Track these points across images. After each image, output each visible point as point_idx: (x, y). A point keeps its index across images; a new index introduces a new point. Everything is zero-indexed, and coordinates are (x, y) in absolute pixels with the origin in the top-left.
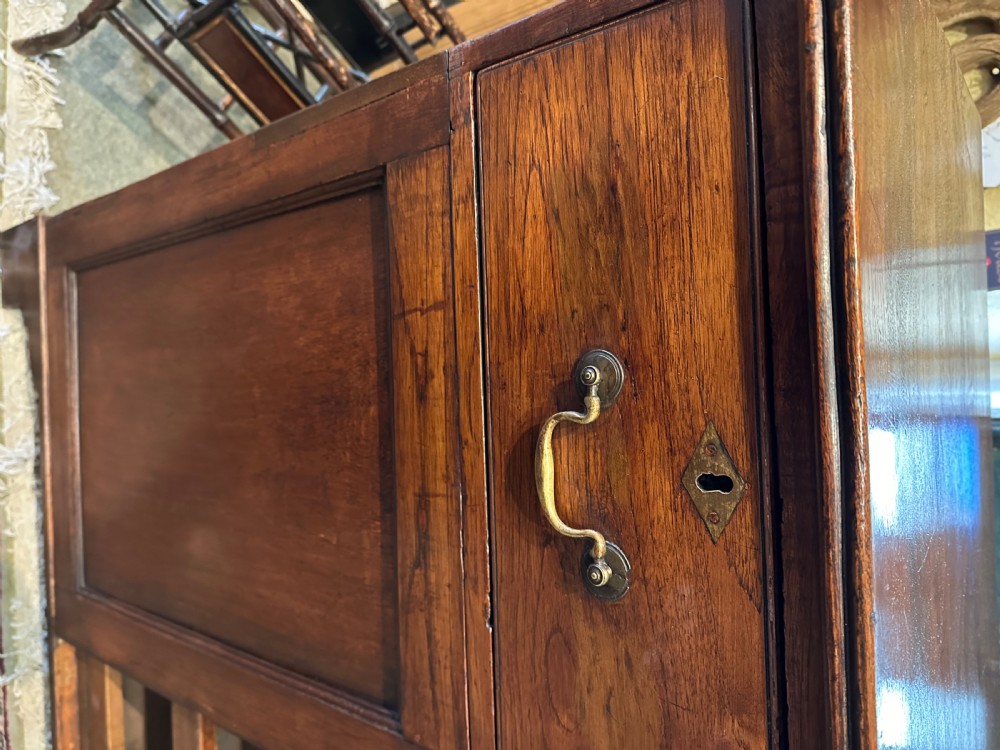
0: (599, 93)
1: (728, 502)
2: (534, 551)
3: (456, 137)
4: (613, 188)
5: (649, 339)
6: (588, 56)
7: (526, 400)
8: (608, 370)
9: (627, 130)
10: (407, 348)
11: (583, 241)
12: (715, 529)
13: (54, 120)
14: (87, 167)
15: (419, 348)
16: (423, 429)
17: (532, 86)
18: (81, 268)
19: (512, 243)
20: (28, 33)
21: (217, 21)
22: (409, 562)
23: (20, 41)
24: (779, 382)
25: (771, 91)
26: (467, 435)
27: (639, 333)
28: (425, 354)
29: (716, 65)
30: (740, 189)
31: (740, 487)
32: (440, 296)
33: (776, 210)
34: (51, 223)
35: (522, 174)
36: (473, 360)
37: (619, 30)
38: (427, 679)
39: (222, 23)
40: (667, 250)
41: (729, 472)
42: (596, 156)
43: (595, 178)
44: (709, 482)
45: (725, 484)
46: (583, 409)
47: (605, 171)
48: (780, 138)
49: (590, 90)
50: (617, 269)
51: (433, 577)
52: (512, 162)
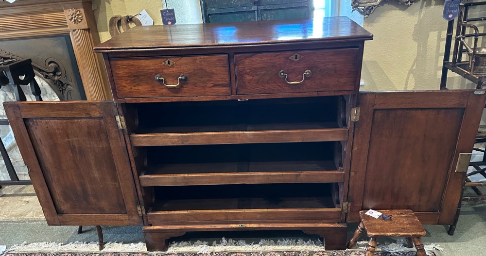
0: (122, 78)
1: (171, 61)
2: (185, 89)
3: (127, 102)
4: (134, 76)
5: (153, 71)
6: (117, 80)
7: (164, 90)
8: (157, 77)
11: (141, 81)
12: (174, 63)
17: (120, 88)
19: (142, 92)
20: (97, 248)
23: (99, 248)
24: (156, 55)
25: (123, 56)
27: (152, 72)
29: (119, 62)
30: (134, 60)
31: (169, 60)
33: (136, 55)
35: (132, 90)
36: (159, 99)
37: (114, 75)
40: (141, 69)
41: (167, 61)
42: (130, 79)
43: (133, 79)
44: (169, 64)
45: (169, 61)
46: (162, 80)
47: (132, 77)
48: (128, 55)
50: (145, 75)
52: (131, 92)
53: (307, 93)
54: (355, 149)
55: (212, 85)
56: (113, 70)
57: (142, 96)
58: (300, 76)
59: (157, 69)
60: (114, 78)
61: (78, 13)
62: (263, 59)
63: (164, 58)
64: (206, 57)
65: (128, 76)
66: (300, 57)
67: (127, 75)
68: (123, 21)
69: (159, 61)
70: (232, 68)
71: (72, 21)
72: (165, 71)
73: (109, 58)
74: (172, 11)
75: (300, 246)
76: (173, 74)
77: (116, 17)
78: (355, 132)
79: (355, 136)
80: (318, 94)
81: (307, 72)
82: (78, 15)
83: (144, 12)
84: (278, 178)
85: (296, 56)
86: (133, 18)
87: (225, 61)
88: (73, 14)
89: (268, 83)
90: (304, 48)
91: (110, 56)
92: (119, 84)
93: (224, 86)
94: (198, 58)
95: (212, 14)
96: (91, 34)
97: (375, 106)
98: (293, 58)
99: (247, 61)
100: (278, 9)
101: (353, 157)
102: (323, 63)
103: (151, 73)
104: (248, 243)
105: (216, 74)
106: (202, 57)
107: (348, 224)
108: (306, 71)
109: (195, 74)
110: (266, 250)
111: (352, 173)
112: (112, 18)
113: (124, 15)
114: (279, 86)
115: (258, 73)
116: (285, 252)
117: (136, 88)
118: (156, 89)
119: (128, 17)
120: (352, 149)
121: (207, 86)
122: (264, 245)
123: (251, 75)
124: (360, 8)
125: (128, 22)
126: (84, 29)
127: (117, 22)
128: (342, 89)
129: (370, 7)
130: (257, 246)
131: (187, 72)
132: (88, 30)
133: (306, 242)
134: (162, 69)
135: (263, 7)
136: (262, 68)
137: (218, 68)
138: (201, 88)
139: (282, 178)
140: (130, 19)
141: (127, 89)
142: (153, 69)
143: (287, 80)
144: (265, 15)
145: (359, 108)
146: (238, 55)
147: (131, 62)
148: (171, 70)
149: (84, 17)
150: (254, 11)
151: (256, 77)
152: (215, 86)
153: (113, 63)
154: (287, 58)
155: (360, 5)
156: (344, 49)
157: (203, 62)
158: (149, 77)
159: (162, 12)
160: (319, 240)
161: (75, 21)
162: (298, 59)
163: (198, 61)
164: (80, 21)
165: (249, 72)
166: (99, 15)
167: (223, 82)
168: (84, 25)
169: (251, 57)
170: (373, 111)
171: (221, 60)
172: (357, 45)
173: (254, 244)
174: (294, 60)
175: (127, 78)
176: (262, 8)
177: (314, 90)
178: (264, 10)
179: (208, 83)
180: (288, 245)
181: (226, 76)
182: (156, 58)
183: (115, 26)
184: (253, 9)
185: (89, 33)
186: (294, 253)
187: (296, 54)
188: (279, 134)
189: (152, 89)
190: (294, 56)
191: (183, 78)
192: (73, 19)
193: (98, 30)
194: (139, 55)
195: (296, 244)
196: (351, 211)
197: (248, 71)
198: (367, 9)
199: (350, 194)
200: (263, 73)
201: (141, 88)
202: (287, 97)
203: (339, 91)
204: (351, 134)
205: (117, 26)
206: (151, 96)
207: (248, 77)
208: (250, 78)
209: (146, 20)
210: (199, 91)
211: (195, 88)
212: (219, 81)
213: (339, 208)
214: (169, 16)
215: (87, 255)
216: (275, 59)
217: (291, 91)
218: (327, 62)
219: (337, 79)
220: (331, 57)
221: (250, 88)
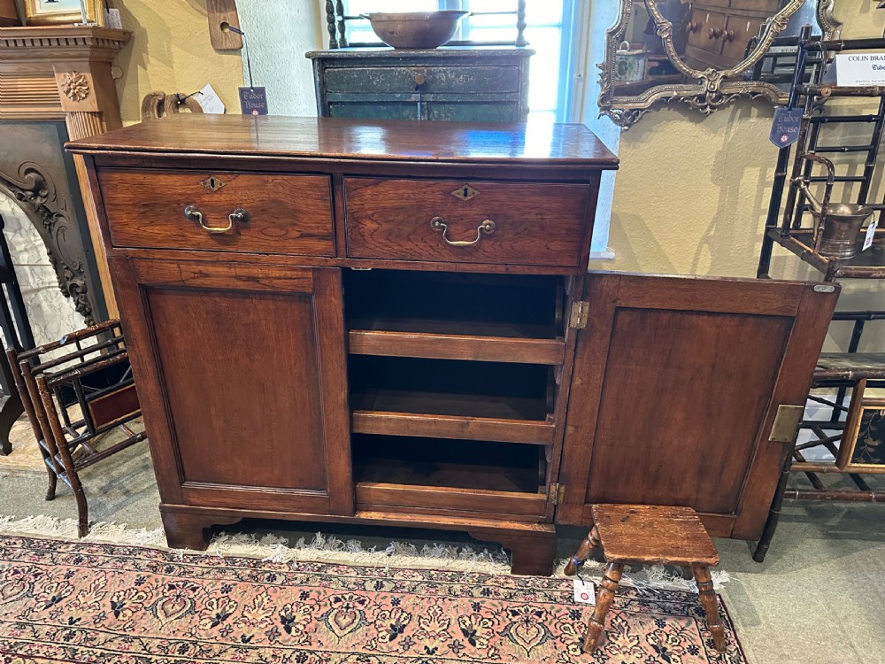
0: (122, 207)
1: (217, 181)
2: (243, 237)
3: (131, 255)
4: (144, 205)
5: (181, 198)
6: (112, 210)
7: (202, 237)
8: (189, 209)
9: (130, 200)
10: (194, 280)
11: (157, 215)
12: (223, 184)
13: (122, 527)
14: (150, 517)
15: (193, 275)
16: (217, 276)
17: (117, 228)
18: (183, 478)
19: (159, 237)
20: (76, 531)
21: (90, 408)
22: (259, 286)
23: (79, 532)
24: (188, 166)
25: (124, 163)
26: (215, 258)
27: (179, 200)
28: (194, 273)
29: (117, 176)
30: (145, 173)
31: (213, 178)
32: (175, 265)
33: (149, 165)
34: (163, 501)
35: (140, 233)
36: (193, 254)
37: (106, 201)
38: (292, 281)
39: (92, 404)
40: (159, 192)
41: (209, 180)
42: (137, 210)
43: (142, 210)
44: (213, 185)
45: (212, 181)
46: (198, 216)
47: (140, 207)
48: (134, 162)
49: (120, 210)
50: (165, 205)
51: (261, 276)
52: (138, 236)
53: (486, 266)
54: (577, 382)
55: (298, 234)
56: (105, 190)
57: (159, 245)
58: (472, 231)
59: (188, 194)
60: (106, 206)
61: (80, 81)
62: (400, 192)
63: (204, 173)
64: (285, 177)
65: (134, 205)
66: (474, 193)
67: (131, 203)
68: (167, 104)
69: (193, 178)
70: (339, 204)
71: (70, 95)
72: (206, 198)
73: (95, 166)
74: (261, 91)
75: (465, 562)
76: (219, 206)
77: (155, 95)
78: (578, 351)
79: (578, 356)
80: (507, 269)
81: (487, 224)
82: (80, 85)
83: (208, 90)
84: (426, 427)
85: (466, 190)
86: (187, 100)
87: (324, 189)
88: (72, 82)
89: (409, 240)
90: (481, 177)
91: (98, 162)
92: (115, 219)
93: (321, 238)
94: (270, 178)
95: (337, 103)
96: (104, 123)
97: (618, 302)
98: (459, 193)
99: (369, 192)
100: (461, 103)
101: (573, 398)
102: (519, 209)
103: (178, 203)
104: (366, 548)
105: (307, 213)
106: (280, 177)
107: (558, 527)
108: (484, 222)
109: (263, 210)
110: (396, 565)
111: (570, 429)
112: (147, 96)
113: (170, 92)
114: (431, 247)
115: (390, 218)
116: (433, 572)
117: (149, 229)
118: (186, 234)
119: (178, 96)
120: (571, 382)
121: (289, 235)
122: (396, 552)
123: (376, 221)
124: (614, 111)
125: (177, 106)
126: (91, 113)
127: (157, 104)
128: (554, 264)
129: (632, 110)
130: (381, 554)
131: (249, 205)
132: (99, 114)
133: (477, 554)
134: (199, 195)
135: (432, 95)
136: (396, 208)
137: (310, 201)
138: (277, 239)
139: (433, 428)
140: (180, 101)
141: (132, 229)
142: (180, 194)
143: (446, 235)
144: (435, 112)
145: (588, 304)
146: (349, 180)
147: (139, 177)
148: (216, 197)
149: (92, 90)
150: (415, 103)
151: (385, 226)
152: (303, 236)
153: (103, 176)
154: (447, 193)
155: (615, 106)
156: (561, 185)
157: (281, 188)
158: (174, 209)
159: (242, 91)
160: (504, 553)
161: (74, 95)
162: (469, 198)
163: (270, 186)
164: (84, 96)
165: (373, 215)
166: (125, 89)
167: (320, 231)
168: (91, 104)
169: (376, 184)
170: (614, 311)
171: (317, 186)
172: (585, 178)
173: (377, 550)
174: (461, 197)
175: (130, 207)
176: (430, 97)
177: (499, 262)
178: (435, 102)
179: (290, 229)
180: (442, 557)
181: (326, 217)
182: (187, 174)
183: (153, 111)
184: (413, 99)
185: (101, 121)
186: (450, 574)
187: (465, 186)
188: (431, 342)
189: (179, 232)
190: (461, 191)
191: (240, 215)
192: (72, 91)
193: (122, 117)
194: (154, 165)
195: (458, 557)
196: (566, 501)
197: (370, 212)
198: (627, 114)
199: (564, 470)
200: (400, 218)
201: (156, 230)
202: (447, 270)
203: (548, 266)
204: (570, 353)
205: (156, 112)
206: (176, 246)
207: (370, 225)
208: (374, 226)
209: (212, 105)
210: (272, 244)
211: (263, 236)
212: (310, 227)
213: (542, 493)
214: (254, 100)
215: (51, 546)
216: (425, 193)
217: (454, 260)
218: (526, 207)
219: (544, 243)
220: (535, 199)
221: (373, 246)
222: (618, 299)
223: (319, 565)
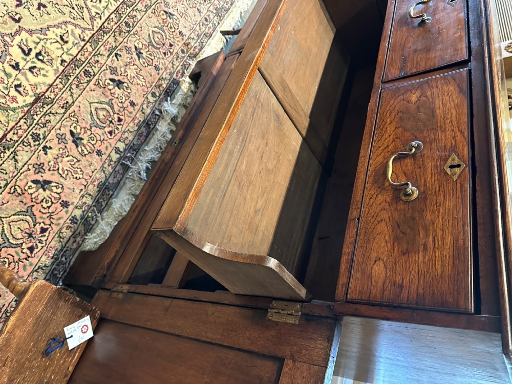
2: (404, 28)
20: (225, 29)
55: (406, 55)
62: (453, 111)
66: (454, 174)
80: (354, 220)
81: (413, 191)
85: (459, 166)
89: (397, 128)
90: (477, 181)
93: (403, 69)
99: (452, 88)
102: (432, 223)
105: (427, 55)
108: (415, 188)
109: (429, 31)
114: (388, 146)
115: (422, 110)
116: (111, 193)
121: (406, 50)
123: (419, 100)
128: (354, 269)
131: (434, 23)
136: (433, 111)
137: (439, 53)
138: (403, 45)
143: (400, 155)
145: (297, 321)
146: (465, 73)
151: (413, 108)
152: (405, 58)
154: (454, 149)
162: (448, 171)
165: (426, 96)
167: (409, 66)
169: (461, 92)
170: (280, 356)
171: (456, 54)
174: (449, 162)
177: (364, 210)
179: (411, 49)
181: (422, 67)
186: (104, 204)
187: (463, 165)
190: (457, 162)
197: (429, 93)
199: (136, 297)
200: (422, 116)
202: (360, 164)
207: (414, 97)
210: (398, 44)
212: (413, 61)
215: (220, 16)
216: (453, 130)
217: (370, 169)
218: (436, 231)
219: (382, 257)
220: (449, 240)
221: (391, 103)
222: (294, 361)
223: (152, 127)
